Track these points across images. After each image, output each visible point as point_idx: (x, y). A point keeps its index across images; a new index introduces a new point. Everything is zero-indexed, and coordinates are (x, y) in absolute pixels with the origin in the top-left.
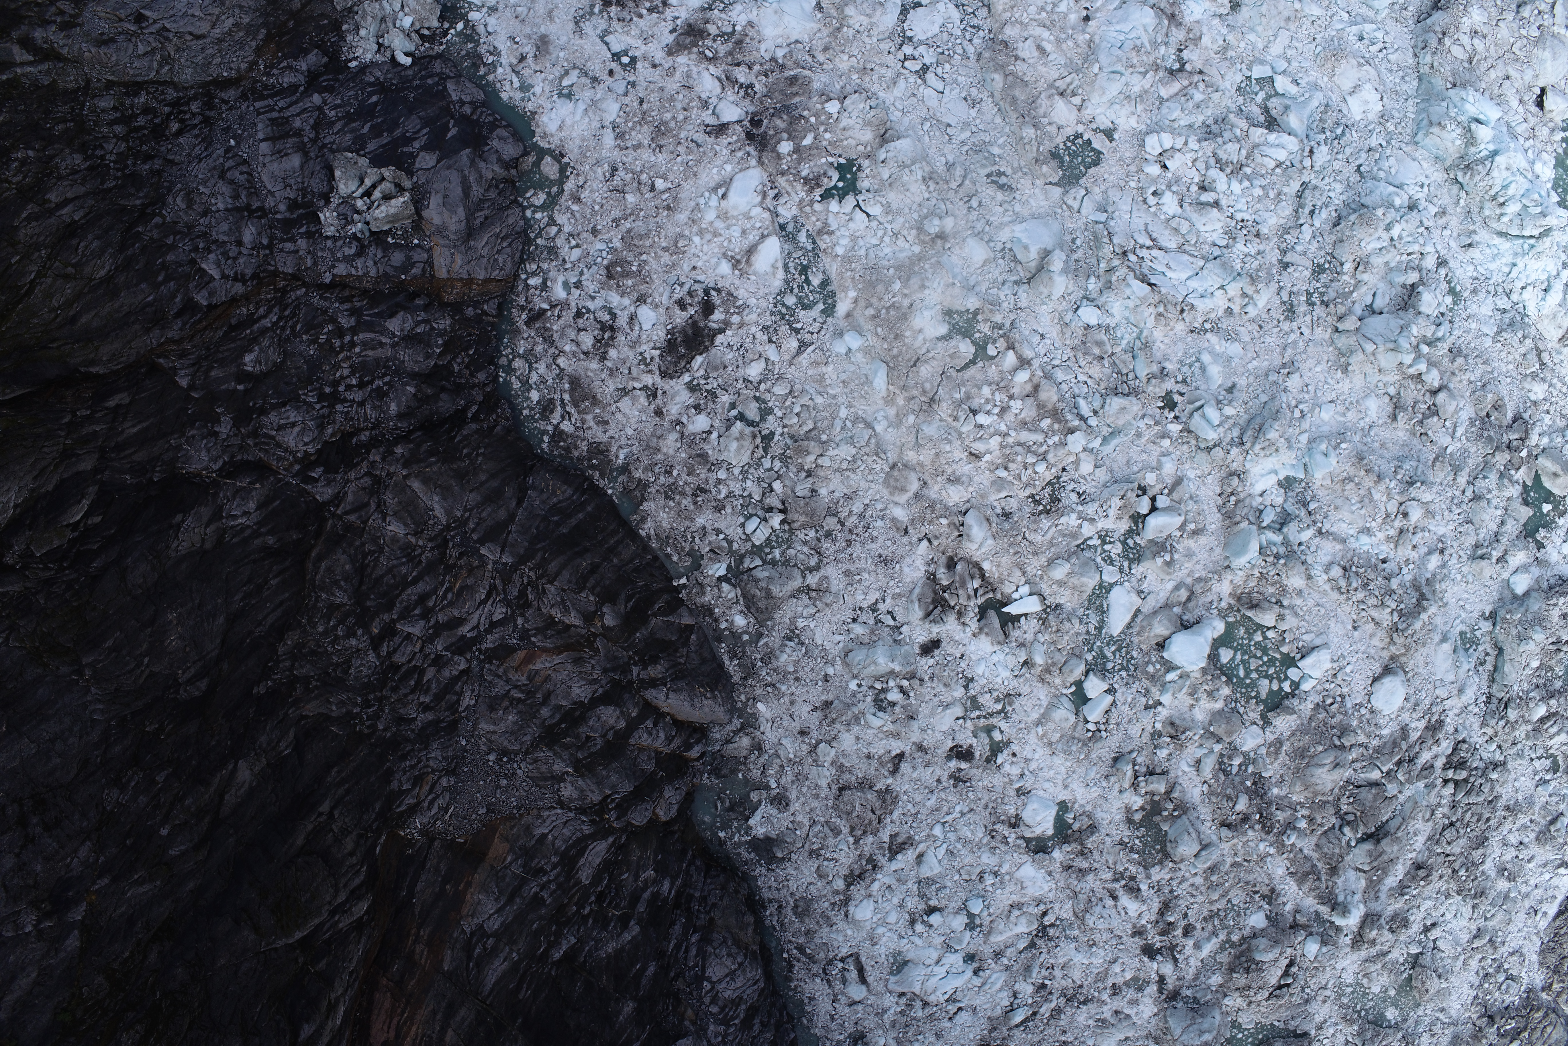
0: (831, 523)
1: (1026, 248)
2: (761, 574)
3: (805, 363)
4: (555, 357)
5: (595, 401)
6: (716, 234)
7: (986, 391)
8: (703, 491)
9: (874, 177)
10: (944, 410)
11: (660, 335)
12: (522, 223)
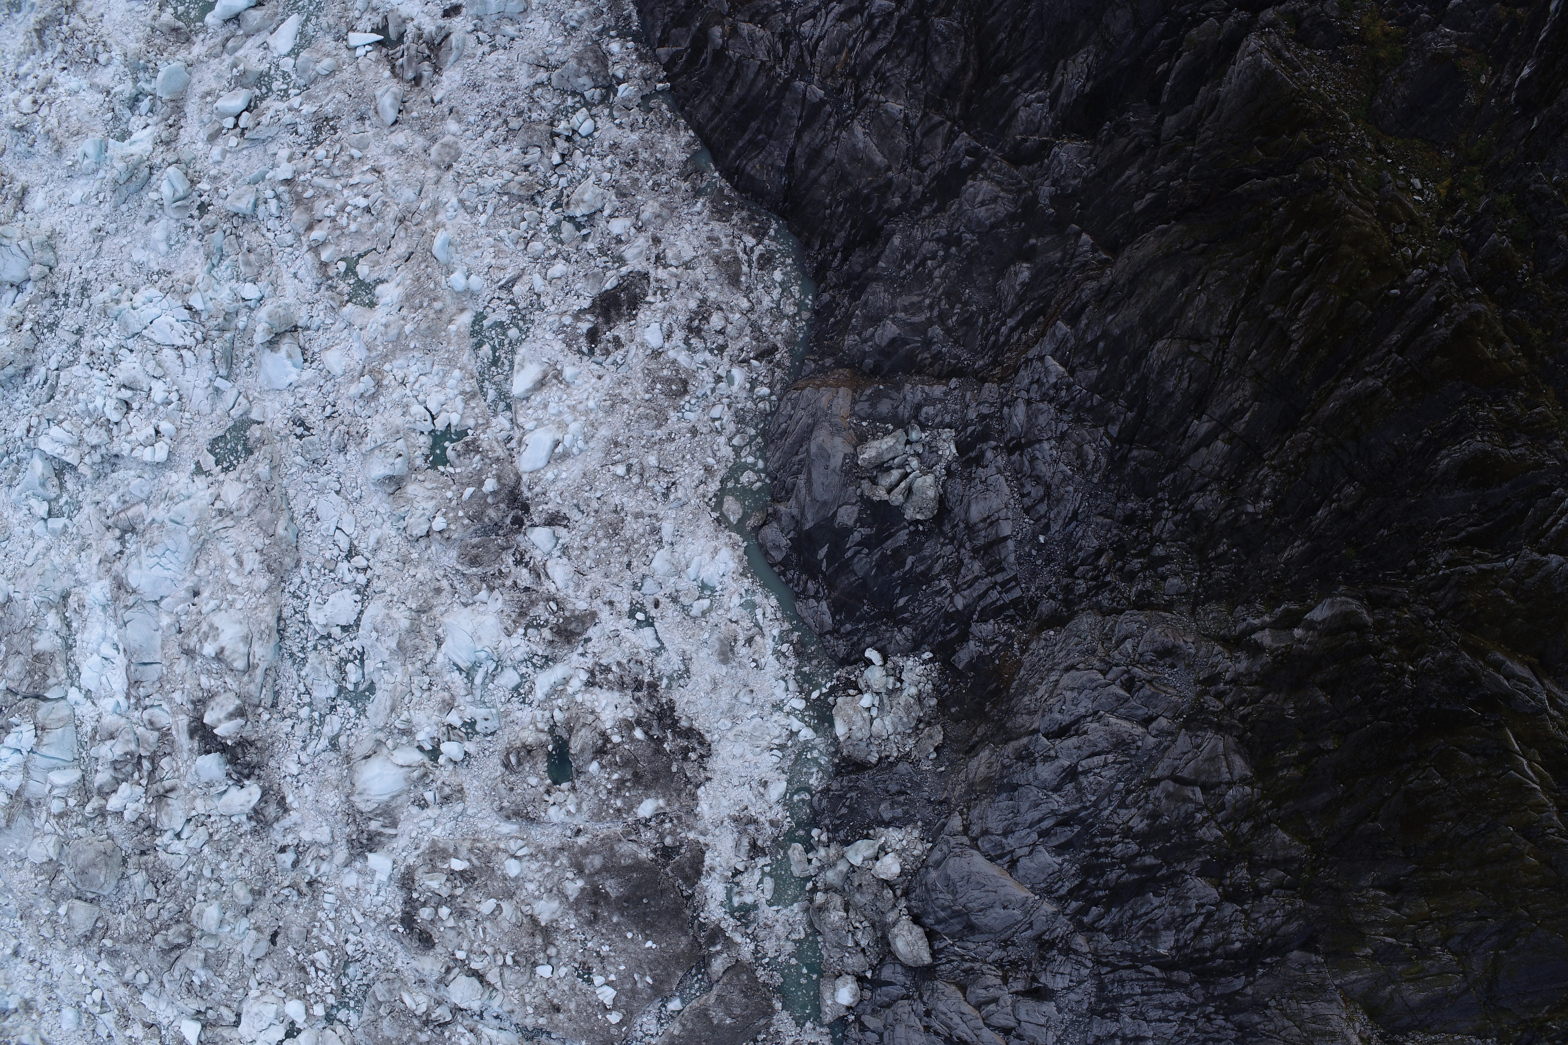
0: (515, 123)
1: (290, 356)
2: (584, 80)
3: (510, 270)
4: (752, 310)
5: (717, 260)
6: (573, 408)
7: (353, 227)
8: (627, 164)
9: (414, 446)
10: (393, 211)
11: (643, 315)
12: (768, 454)
